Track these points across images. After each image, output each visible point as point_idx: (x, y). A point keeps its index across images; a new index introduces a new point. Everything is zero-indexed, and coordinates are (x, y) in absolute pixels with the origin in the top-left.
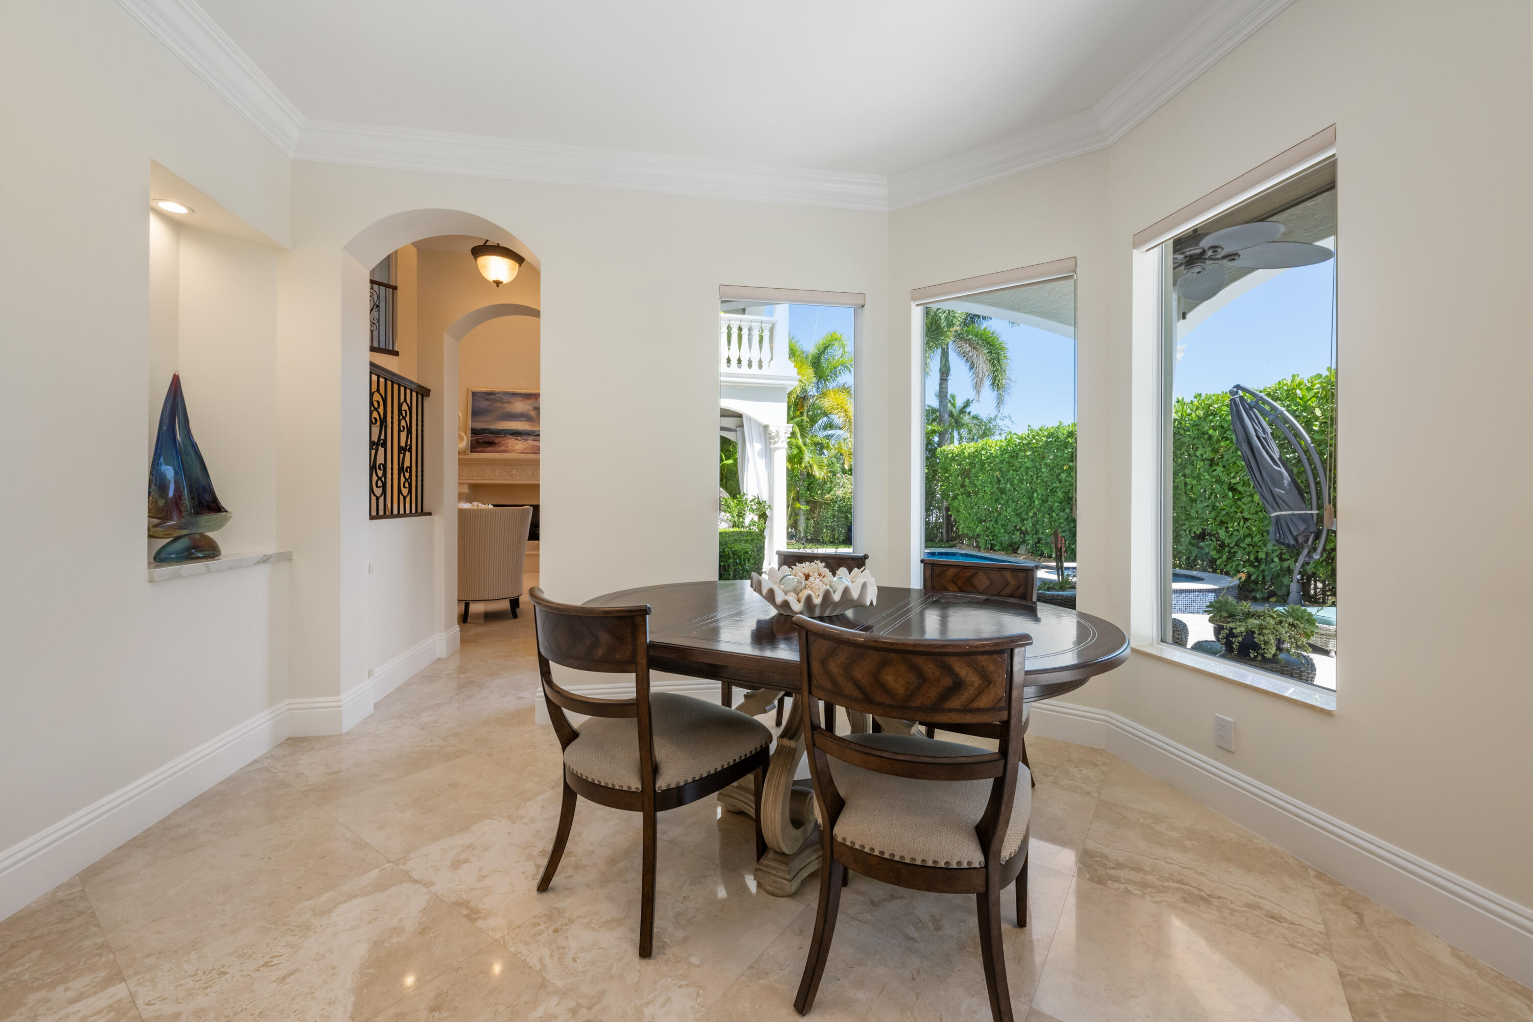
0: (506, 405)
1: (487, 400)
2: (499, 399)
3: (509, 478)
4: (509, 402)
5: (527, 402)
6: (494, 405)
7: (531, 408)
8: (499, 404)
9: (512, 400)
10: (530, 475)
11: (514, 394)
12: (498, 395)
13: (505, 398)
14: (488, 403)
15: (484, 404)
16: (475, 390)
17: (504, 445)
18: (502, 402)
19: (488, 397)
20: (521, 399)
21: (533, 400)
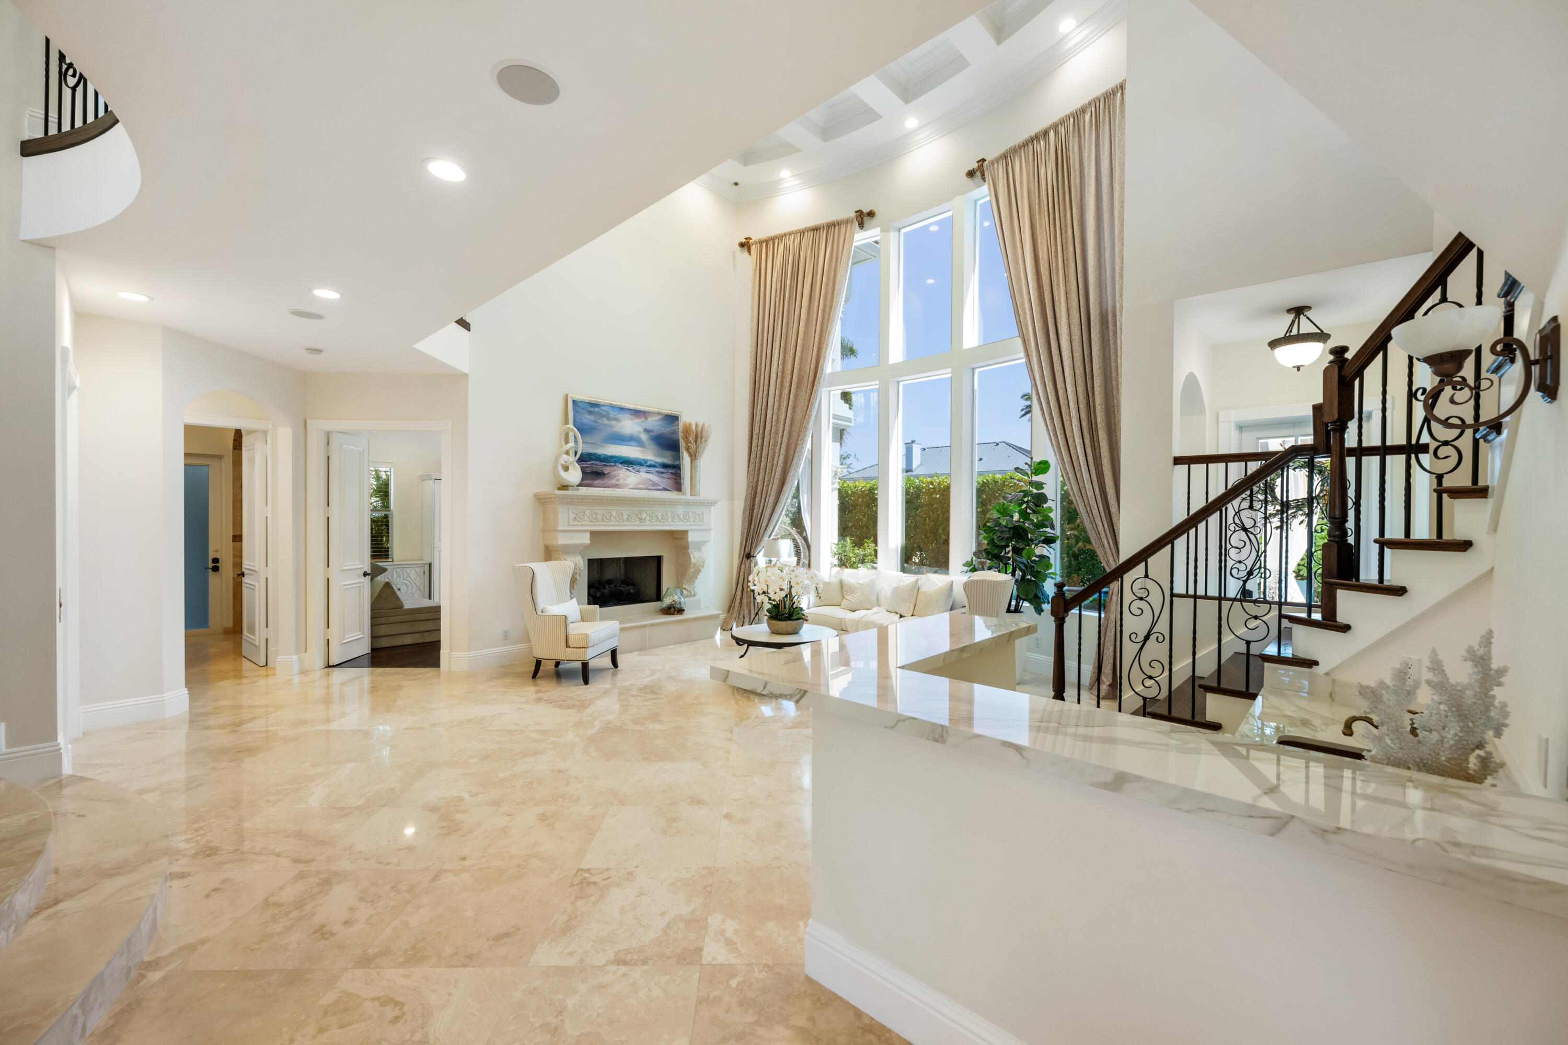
0: (613, 422)
1: (590, 413)
2: (604, 413)
4: (617, 419)
5: (638, 420)
6: (600, 421)
7: (642, 430)
8: (605, 421)
9: (621, 416)
11: (622, 409)
12: (603, 408)
13: (612, 414)
14: (592, 418)
15: (588, 419)
16: (576, 397)
18: (609, 419)
19: (592, 409)
20: (630, 416)
21: (643, 419)
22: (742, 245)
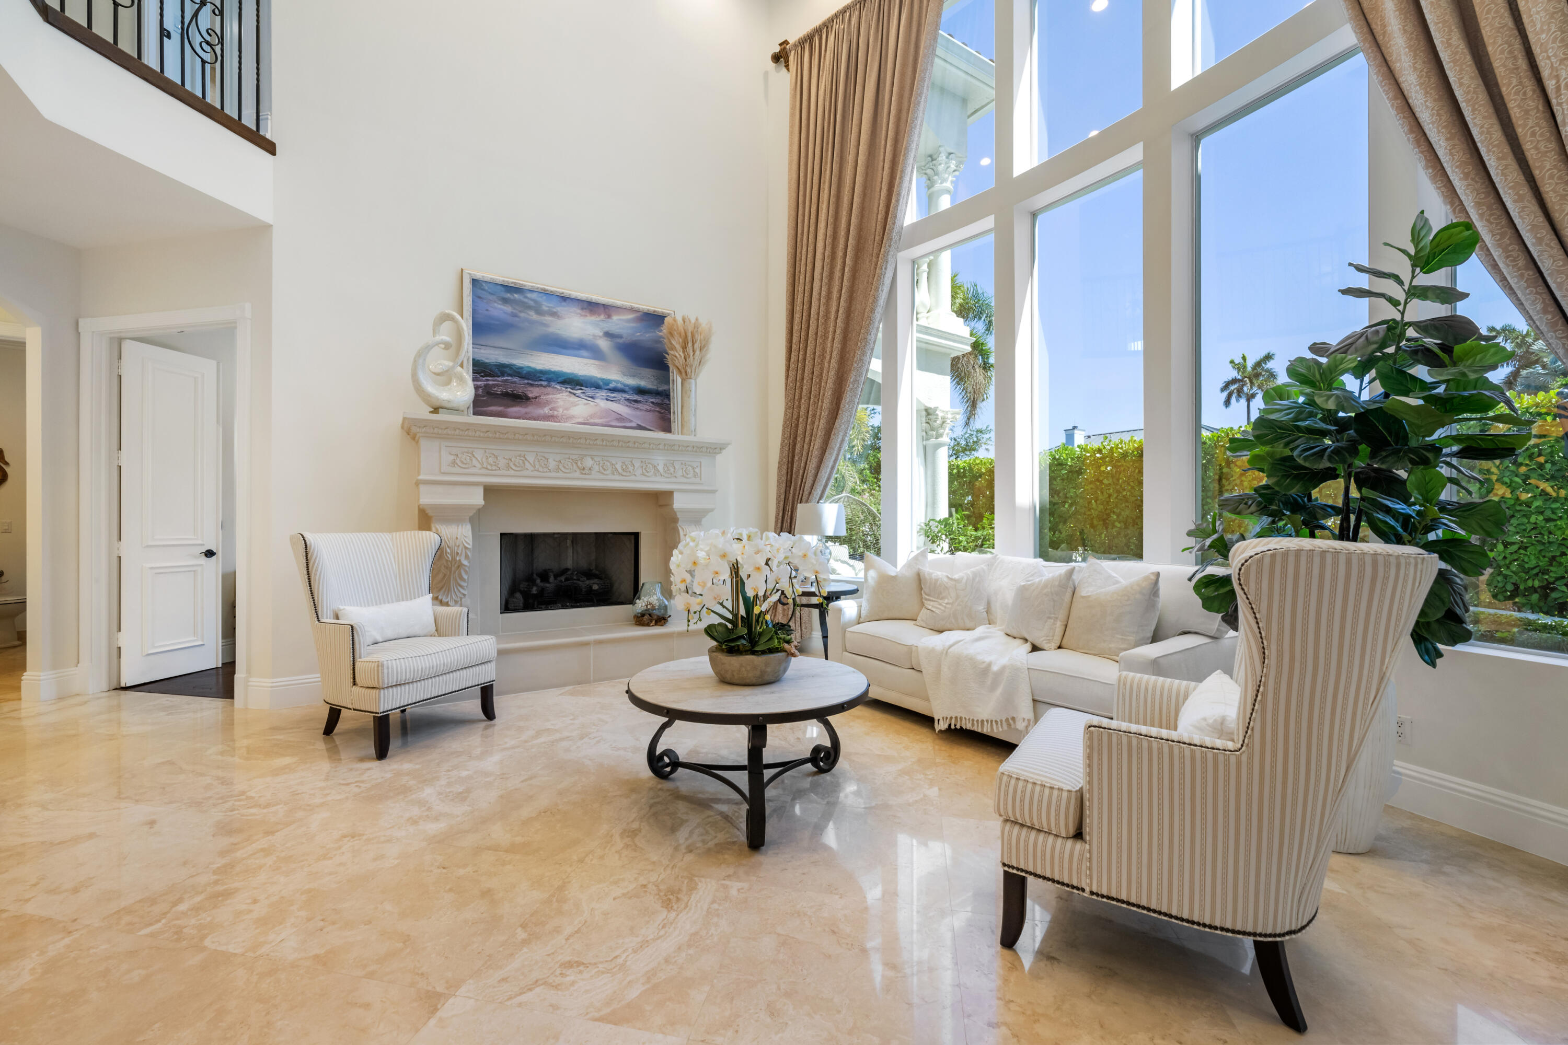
0: (548, 319)
1: (505, 301)
2: (531, 303)
3: (577, 474)
4: (554, 314)
5: (593, 318)
6: (522, 315)
7: (601, 334)
8: (533, 316)
9: (562, 309)
10: (620, 470)
11: (564, 299)
12: (529, 295)
13: (546, 305)
14: (508, 309)
15: (499, 310)
16: (479, 275)
17: (547, 403)
18: (539, 312)
19: (508, 295)
20: (579, 311)
21: (602, 317)
22: (776, 58)
